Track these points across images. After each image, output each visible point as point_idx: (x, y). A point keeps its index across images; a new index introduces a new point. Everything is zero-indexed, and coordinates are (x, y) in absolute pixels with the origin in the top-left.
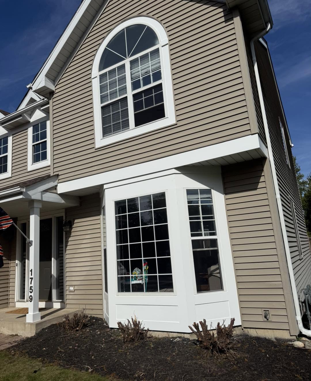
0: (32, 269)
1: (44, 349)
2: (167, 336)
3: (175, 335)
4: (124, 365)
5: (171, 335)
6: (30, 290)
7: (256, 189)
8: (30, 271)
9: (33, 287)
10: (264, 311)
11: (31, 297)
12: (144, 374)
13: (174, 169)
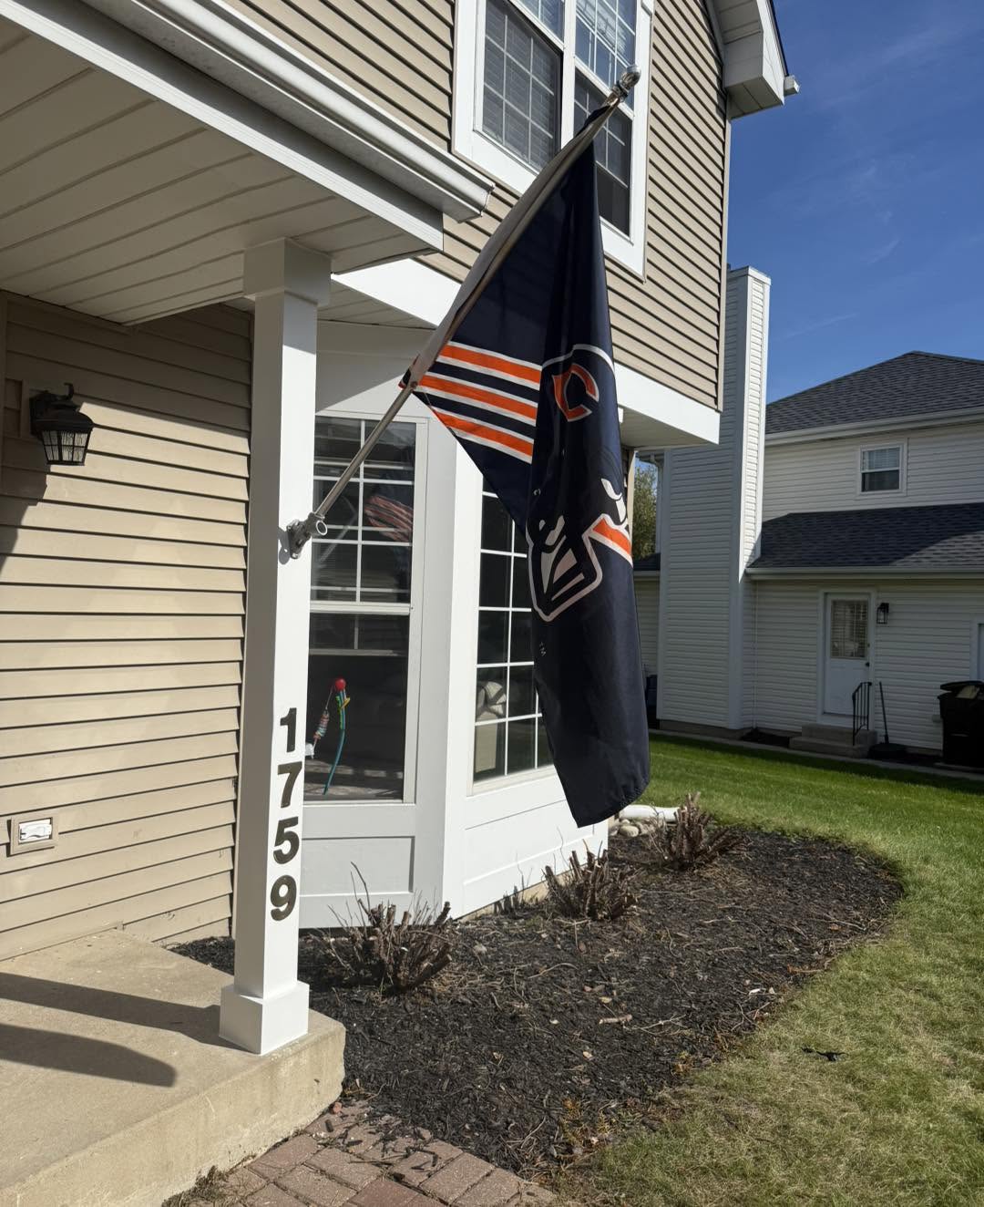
0: (293, 712)
6: (279, 841)
8: (283, 722)
9: (300, 821)
11: (283, 891)
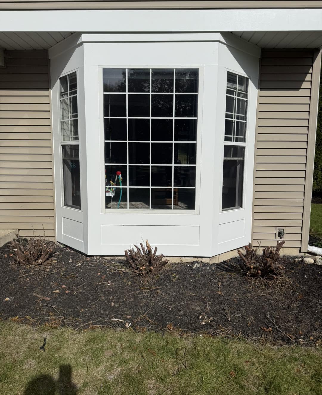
1: (7, 299)
2: (179, 261)
3: (190, 260)
4: (170, 309)
5: (185, 260)
7: (298, 89)
10: (279, 229)
12: (212, 319)
13: (219, 34)
